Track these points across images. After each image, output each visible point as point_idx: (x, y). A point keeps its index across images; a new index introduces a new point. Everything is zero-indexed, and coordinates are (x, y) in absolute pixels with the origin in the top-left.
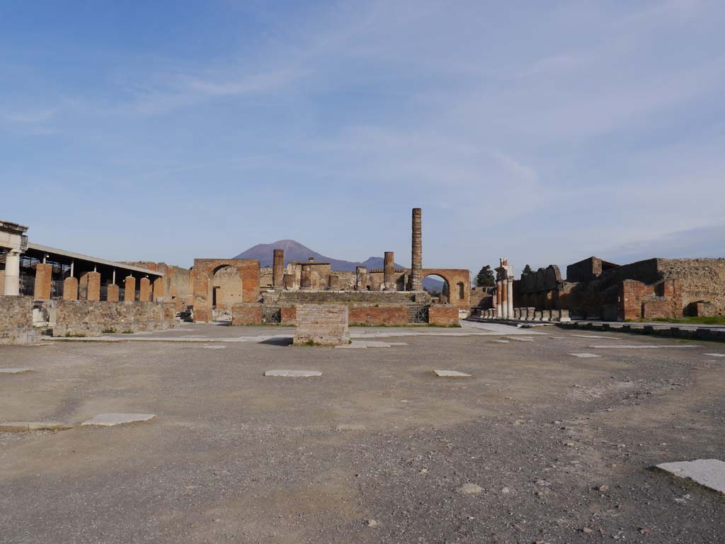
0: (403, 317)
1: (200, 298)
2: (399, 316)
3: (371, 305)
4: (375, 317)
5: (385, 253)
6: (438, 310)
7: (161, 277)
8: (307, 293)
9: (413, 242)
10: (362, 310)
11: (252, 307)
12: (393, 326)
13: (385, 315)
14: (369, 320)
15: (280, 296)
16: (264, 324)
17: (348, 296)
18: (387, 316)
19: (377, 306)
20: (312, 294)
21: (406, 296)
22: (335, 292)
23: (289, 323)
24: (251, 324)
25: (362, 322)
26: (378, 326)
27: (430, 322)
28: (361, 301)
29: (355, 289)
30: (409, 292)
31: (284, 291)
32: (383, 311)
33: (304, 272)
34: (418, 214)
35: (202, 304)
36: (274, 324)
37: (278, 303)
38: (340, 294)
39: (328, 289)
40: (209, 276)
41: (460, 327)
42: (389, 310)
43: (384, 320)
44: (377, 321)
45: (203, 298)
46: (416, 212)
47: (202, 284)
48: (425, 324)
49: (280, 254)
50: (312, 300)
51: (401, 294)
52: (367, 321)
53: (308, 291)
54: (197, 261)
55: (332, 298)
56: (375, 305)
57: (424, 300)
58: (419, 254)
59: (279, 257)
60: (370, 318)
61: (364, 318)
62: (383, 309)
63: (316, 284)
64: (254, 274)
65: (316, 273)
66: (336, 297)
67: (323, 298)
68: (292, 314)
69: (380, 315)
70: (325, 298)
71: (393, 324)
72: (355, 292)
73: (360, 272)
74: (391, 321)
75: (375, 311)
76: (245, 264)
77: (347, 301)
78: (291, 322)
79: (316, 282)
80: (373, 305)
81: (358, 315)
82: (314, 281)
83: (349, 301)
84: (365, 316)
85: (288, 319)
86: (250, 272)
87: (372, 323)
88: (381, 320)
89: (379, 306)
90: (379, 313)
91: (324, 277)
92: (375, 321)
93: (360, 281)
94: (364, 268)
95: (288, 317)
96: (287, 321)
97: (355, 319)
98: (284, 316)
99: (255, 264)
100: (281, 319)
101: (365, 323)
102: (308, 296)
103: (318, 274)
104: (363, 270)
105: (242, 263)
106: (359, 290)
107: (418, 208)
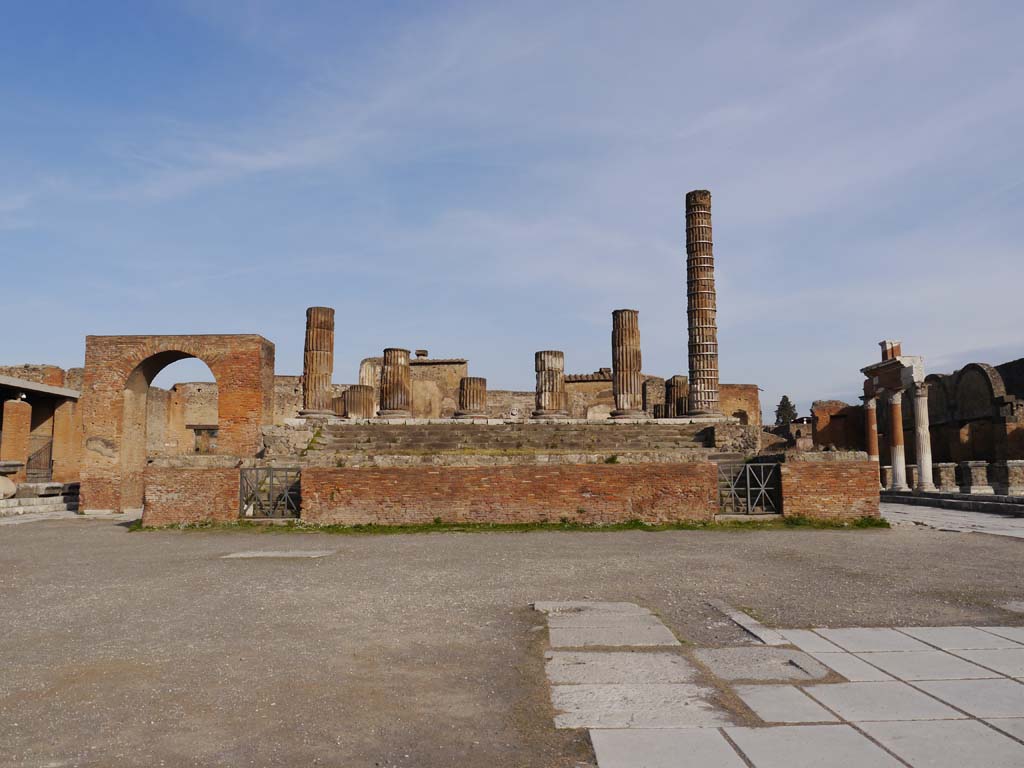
0: (699, 495)
1: (99, 445)
2: (686, 492)
3: (594, 457)
4: (600, 495)
5: (616, 314)
6: (812, 472)
7: (74, 400)
8: (396, 427)
9: (690, 283)
10: (565, 474)
11: (210, 470)
12: (670, 526)
13: (642, 490)
14: (588, 506)
15: (318, 434)
16: (245, 525)
17: (515, 434)
18: (649, 495)
19: (612, 460)
20: (412, 427)
21: (682, 432)
22: (476, 422)
23: (325, 520)
24: (203, 525)
25: (565, 514)
26: (619, 527)
27: (787, 511)
28: (554, 446)
29: (535, 415)
30: (686, 421)
31: (333, 421)
32: (632, 476)
33: (389, 368)
34: (703, 206)
35: (104, 461)
36: (280, 521)
37: (310, 454)
38: (492, 428)
39: (457, 415)
40: (129, 383)
41: (887, 526)
42: (653, 474)
43: (639, 507)
44: (615, 511)
45: (108, 444)
46: (696, 204)
47: (107, 403)
48: (770, 517)
49: (322, 318)
50: (408, 446)
51: (667, 427)
52: (581, 512)
53: (400, 421)
54: (93, 341)
55: (467, 438)
56: (606, 454)
57: (739, 442)
58: (710, 315)
59: (321, 328)
60: (592, 498)
61: (571, 502)
62: (634, 469)
63: (431, 410)
64: (252, 375)
65: (432, 385)
66: (481, 437)
67: (442, 440)
68: (338, 490)
69: (624, 489)
70: (448, 440)
71: (666, 520)
72: (534, 421)
73: (546, 367)
74: (661, 511)
75: (608, 478)
76: (225, 347)
77: (512, 446)
78: (335, 517)
79: (433, 406)
80: (599, 458)
81: (552, 491)
82: (428, 403)
83: (519, 446)
84: (573, 495)
85: (324, 505)
86: (240, 371)
87: (598, 517)
88: (629, 507)
89: (619, 459)
90: (619, 485)
91: (451, 393)
92: (607, 512)
93: (547, 393)
94: (558, 354)
95: (325, 500)
96: (321, 513)
97: (541, 503)
98: (313, 498)
99: (253, 347)
100: (302, 505)
101: (574, 519)
102: (400, 434)
103: (436, 388)
104: (554, 360)
105: (219, 346)
106: (545, 418)
107: (700, 192)
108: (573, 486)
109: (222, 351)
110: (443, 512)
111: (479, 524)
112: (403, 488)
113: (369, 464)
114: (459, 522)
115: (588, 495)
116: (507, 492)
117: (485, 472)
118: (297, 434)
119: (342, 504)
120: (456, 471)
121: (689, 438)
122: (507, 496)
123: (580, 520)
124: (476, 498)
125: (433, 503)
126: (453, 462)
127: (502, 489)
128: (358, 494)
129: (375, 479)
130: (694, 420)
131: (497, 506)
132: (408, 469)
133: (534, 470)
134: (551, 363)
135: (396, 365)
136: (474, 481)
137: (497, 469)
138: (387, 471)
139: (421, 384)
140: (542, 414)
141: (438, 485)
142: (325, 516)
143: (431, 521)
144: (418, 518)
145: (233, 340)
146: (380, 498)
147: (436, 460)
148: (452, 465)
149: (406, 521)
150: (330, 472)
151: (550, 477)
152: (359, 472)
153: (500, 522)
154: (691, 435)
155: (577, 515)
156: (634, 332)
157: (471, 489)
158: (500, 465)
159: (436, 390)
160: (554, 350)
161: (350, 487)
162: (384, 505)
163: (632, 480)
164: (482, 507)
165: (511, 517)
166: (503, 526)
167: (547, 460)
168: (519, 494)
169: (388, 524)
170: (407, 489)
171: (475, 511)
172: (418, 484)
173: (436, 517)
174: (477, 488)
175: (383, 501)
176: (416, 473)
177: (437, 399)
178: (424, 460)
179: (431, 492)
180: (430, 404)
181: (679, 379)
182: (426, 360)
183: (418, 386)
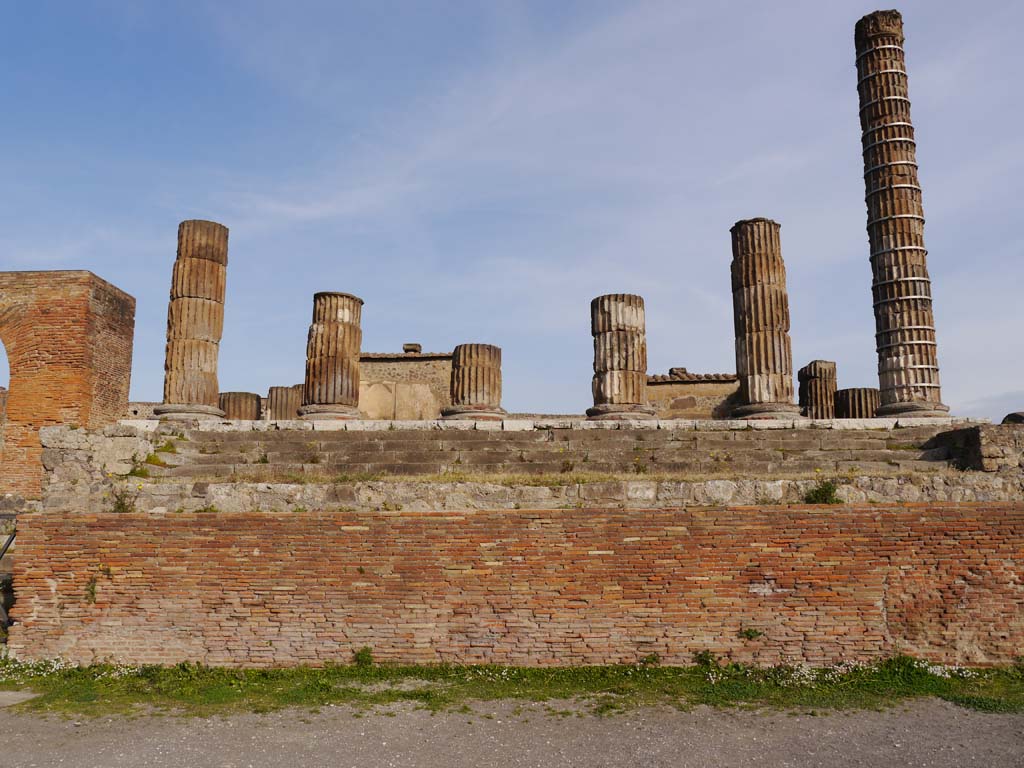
3: (776, 489)
4: (796, 587)
8: (324, 435)
9: (871, 176)
10: (702, 533)
13: (910, 576)
14: (768, 619)
15: (169, 447)
17: (557, 447)
18: (929, 587)
19: (823, 494)
20: (357, 434)
21: (890, 443)
22: (481, 425)
23: (70, 651)
25: (706, 641)
29: (595, 413)
30: (888, 422)
31: (209, 424)
32: (882, 538)
33: (320, 329)
38: (511, 437)
39: (446, 414)
43: (906, 622)
44: (842, 633)
46: (878, 34)
49: (201, 239)
52: (748, 635)
53: (336, 425)
55: (462, 454)
56: (808, 481)
59: (199, 257)
60: (778, 598)
61: (720, 607)
62: (888, 519)
64: (73, 342)
65: (424, 391)
66: (489, 452)
67: (410, 457)
68: (107, 572)
69: (861, 570)
70: (420, 458)
71: (981, 658)
72: (592, 424)
73: (614, 323)
74: (968, 634)
75: (819, 544)
76: (27, 292)
77: (552, 469)
78: (94, 643)
80: (788, 490)
81: (668, 581)
83: (567, 468)
84: (725, 588)
85: (71, 610)
86: (52, 335)
87: (795, 651)
88: (879, 624)
89: (842, 491)
90: (848, 561)
92: (820, 635)
93: (616, 373)
94: (634, 301)
95: (73, 598)
96: (59, 633)
97: (641, 610)
98: (43, 592)
99: (75, 291)
100: (14, 613)
101: (729, 654)
102: (329, 448)
103: (431, 395)
104: (627, 310)
105: (16, 291)
106: (612, 418)
107: (884, 13)
108: (726, 564)
109: (20, 299)
110: (377, 636)
111: (475, 669)
112: (273, 568)
113: (194, 504)
114: (421, 662)
115: (765, 590)
116: (547, 580)
117: (488, 526)
118: (109, 443)
119: (116, 609)
120: (415, 525)
121: (910, 453)
122: (546, 590)
123: (746, 658)
124: (465, 597)
125: (352, 607)
126: (407, 500)
127: (536, 573)
128: (158, 583)
129: (203, 545)
130: (903, 422)
131: (520, 618)
132: (288, 519)
133: (621, 522)
134: (622, 315)
135: (334, 322)
136: (461, 551)
137: (520, 520)
138: (236, 523)
139: (408, 388)
140: (607, 411)
141: (367, 560)
142: (69, 642)
143: (344, 658)
144: (310, 649)
145: (43, 280)
146: (216, 594)
147: (364, 495)
148: (406, 509)
149: (280, 658)
150: (91, 527)
151: (664, 541)
152: (163, 526)
153: (530, 662)
154: (912, 447)
155: (737, 644)
156: (775, 262)
157: (452, 574)
158: (528, 507)
160: (627, 293)
161: (137, 564)
162: (225, 612)
163: (883, 549)
164: (483, 621)
165: (560, 649)
166: (539, 675)
167: (651, 494)
168: (580, 588)
169: (229, 665)
170: (285, 572)
171: (464, 632)
172: (314, 559)
173: (359, 646)
174: (468, 570)
175: (223, 601)
176: (310, 527)
177: (431, 411)
178: (335, 496)
179: (347, 581)
181: (823, 366)
182: (417, 355)
183: (404, 391)
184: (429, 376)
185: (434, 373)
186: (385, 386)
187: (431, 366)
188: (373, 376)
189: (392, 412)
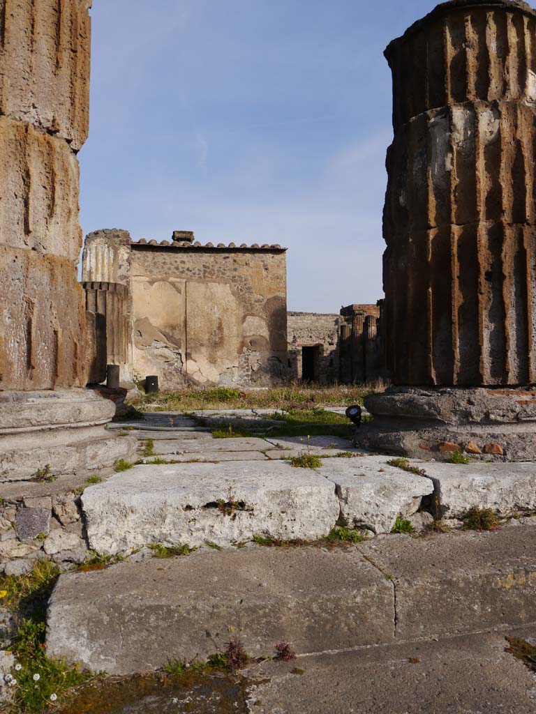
63: (222, 339)
65: (223, 292)
79: (226, 331)
82: (216, 325)
91: (258, 306)
103: (232, 298)
139: (202, 287)
159: (231, 301)
177: (234, 319)
180: (220, 328)
182: (188, 244)
183: (198, 291)
184: (228, 273)
185: (235, 270)
186: (173, 284)
187: (230, 260)
188: (155, 271)
189: (182, 318)
